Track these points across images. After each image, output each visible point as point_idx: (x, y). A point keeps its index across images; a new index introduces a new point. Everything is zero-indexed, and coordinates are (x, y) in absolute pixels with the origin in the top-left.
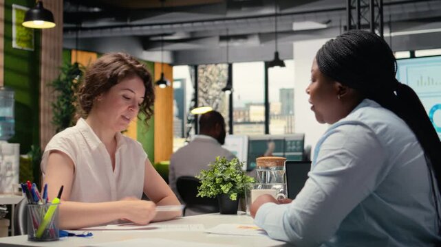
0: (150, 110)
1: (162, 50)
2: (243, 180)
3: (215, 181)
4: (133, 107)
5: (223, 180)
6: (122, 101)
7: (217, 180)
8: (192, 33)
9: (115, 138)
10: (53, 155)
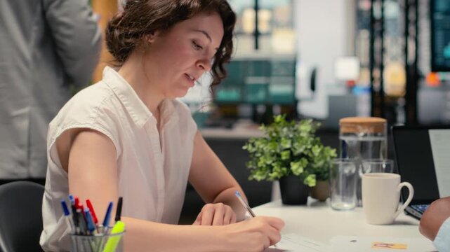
0: (222, 69)
4: (205, 61)
5: (293, 154)
7: (283, 153)
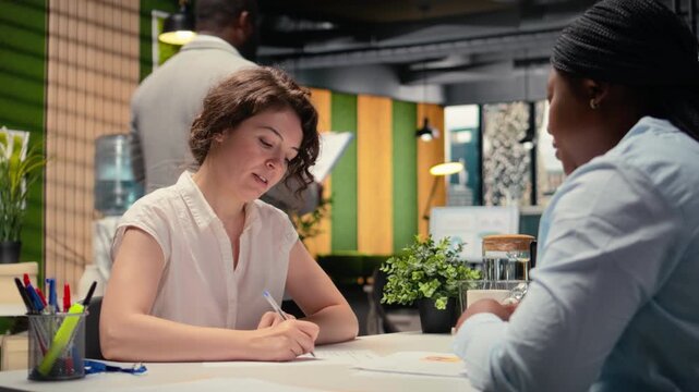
0: (309, 174)
1: (425, 84)
2: (459, 275)
3: (410, 276)
4: (274, 160)
5: (425, 274)
6: (257, 148)
7: (415, 273)
8: (474, 56)
9: (244, 210)
10: (129, 232)
